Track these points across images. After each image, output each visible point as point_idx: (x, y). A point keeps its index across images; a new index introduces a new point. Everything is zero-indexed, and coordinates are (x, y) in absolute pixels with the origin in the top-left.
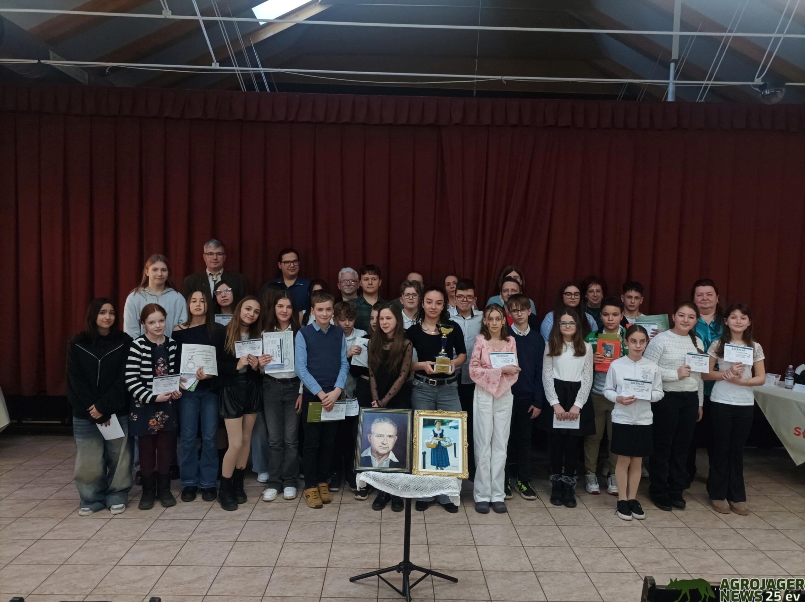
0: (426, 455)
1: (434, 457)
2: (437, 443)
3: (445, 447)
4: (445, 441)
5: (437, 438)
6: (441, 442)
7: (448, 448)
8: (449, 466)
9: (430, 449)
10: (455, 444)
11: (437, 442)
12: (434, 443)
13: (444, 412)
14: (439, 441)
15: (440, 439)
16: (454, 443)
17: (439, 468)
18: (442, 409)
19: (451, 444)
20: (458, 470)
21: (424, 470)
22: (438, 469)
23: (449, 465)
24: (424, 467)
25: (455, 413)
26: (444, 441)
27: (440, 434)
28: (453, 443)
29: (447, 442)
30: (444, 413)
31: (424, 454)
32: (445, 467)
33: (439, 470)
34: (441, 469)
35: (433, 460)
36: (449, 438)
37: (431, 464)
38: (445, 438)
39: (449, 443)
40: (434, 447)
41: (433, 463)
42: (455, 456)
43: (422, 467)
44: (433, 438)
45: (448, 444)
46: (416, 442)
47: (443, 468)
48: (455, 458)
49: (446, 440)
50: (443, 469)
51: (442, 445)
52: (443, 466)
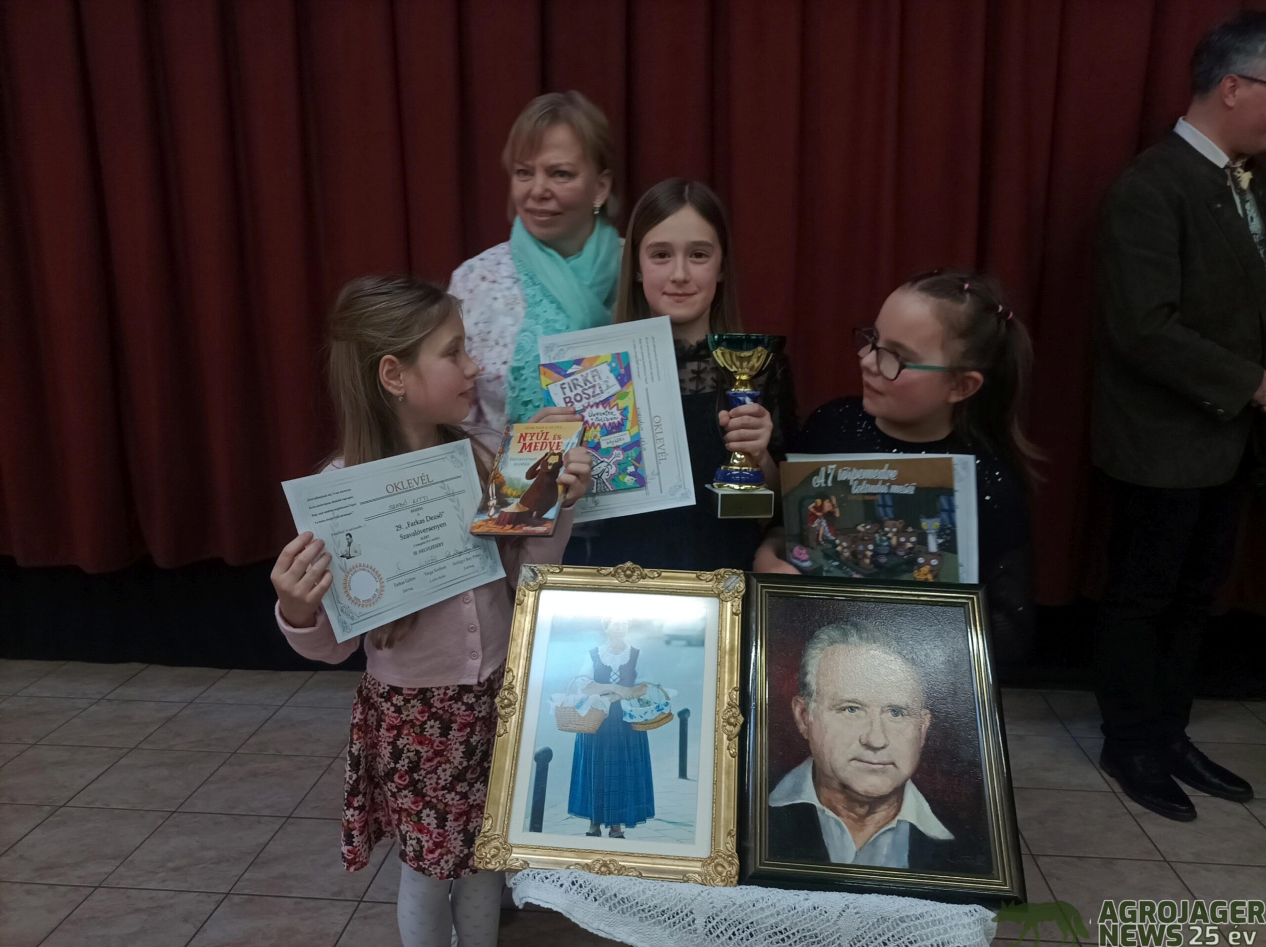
0: (551, 764)
1: (585, 773)
2: (607, 710)
3: (640, 728)
4: (639, 700)
5: (606, 687)
6: (625, 706)
7: (651, 735)
8: (649, 822)
9: (573, 737)
10: (684, 715)
11: (605, 705)
12: (592, 710)
13: (646, 571)
14: (617, 698)
15: (622, 691)
16: (681, 709)
17: (605, 830)
18: (635, 562)
19: (670, 714)
20: (691, 841)
21: (535, 838)
22: (597, 833)
23: (651, 814)
24: (536, 824)
25: (694, 575)
26: (635, 701)
27: (621, 668)
28: (675, 712)
29: (648, 703)
30: (644, 577)
31: (543, 759)
32: (631, 824)
33: (605, 842)
34: (611, 835)
35: (580, 789)
36: (658, 686)
37: (571, 810)
38: (644, 685)
39: (658, 709)
40: (591, 726)
41: (577, 807)
42: (683, 773)
43: (528, 826)
44: (589, 687)
45: (651, 714)
46: (509, 706)
47: (623, 828)
48: (683, 781)
49: (646, 697)
50: (622, 837)
51: (627, 719)
52: (622, 821)
